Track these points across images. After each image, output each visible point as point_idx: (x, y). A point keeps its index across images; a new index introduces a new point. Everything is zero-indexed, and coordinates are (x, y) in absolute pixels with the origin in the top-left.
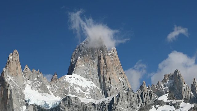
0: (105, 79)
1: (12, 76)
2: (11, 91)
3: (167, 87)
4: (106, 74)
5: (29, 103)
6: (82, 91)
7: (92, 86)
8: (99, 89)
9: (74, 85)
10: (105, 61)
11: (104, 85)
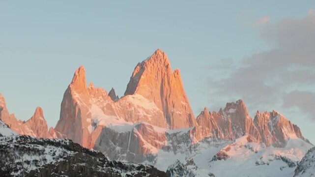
0: (168, 103)
1: (79, 93)
2: (79, 109)
3: (229, 116)
4: (169, 96)
5: (97, 125)
6: (145, 114)
7: (154, 108)
8: (162, 113)
9: (138, 106)
10: (169, 83)
11: (167, 108)
